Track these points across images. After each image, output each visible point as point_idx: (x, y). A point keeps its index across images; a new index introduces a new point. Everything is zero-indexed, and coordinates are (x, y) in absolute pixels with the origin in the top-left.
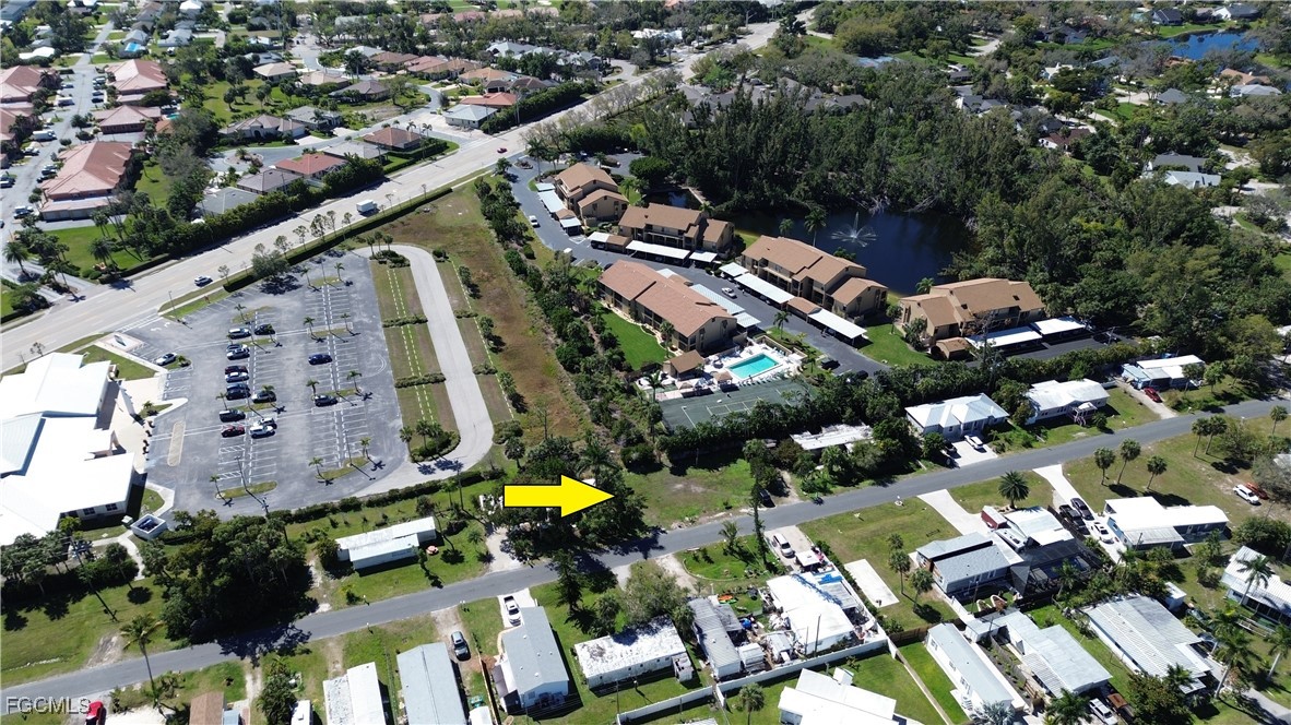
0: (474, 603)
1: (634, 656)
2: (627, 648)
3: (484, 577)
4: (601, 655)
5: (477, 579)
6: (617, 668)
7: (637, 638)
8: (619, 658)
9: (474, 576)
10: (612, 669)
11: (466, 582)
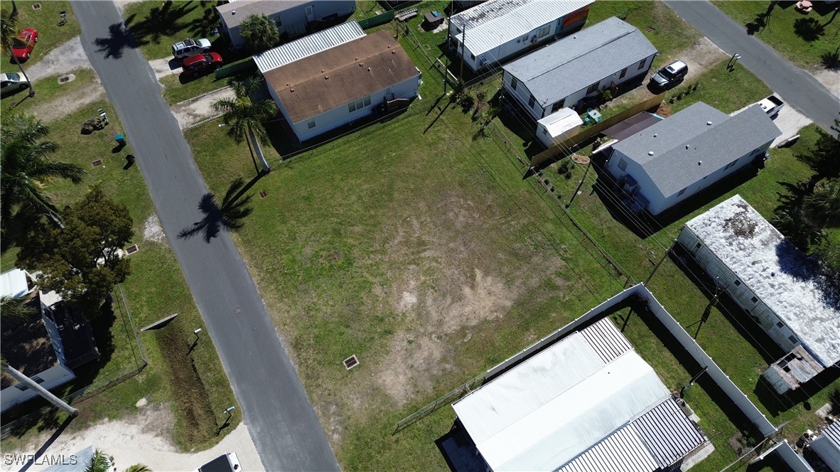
0: (747, 72)
1: (766, 282)
2: (775, 268)
3: (797, 70)
4: (740, 233)
5: (790, 64)
6: (727, 261)
7: (805, 279)
8: (748, 260)
9: (792, 59)
10: (720, 254)
11: (776, 54)
